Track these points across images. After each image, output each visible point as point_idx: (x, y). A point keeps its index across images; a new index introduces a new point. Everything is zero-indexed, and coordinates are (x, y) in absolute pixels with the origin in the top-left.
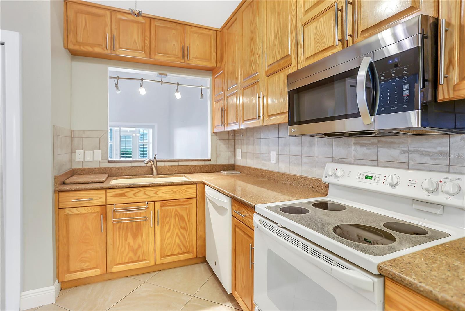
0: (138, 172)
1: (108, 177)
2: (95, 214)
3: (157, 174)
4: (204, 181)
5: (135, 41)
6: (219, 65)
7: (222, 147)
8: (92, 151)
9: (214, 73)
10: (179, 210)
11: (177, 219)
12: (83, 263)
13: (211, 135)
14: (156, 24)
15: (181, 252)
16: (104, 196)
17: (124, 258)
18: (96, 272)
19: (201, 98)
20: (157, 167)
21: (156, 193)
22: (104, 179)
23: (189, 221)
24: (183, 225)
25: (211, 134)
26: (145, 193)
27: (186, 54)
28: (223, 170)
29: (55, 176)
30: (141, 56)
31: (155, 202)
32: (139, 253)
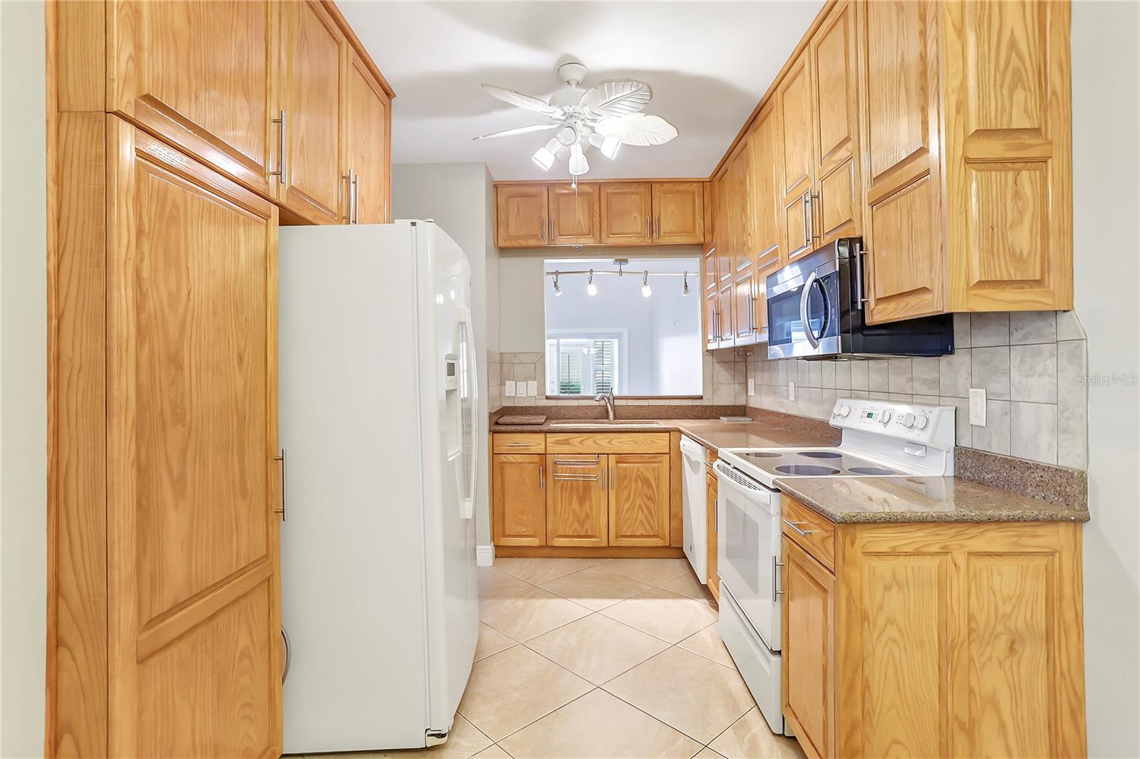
0: (587, 414)
1: (547, 419)
2: (533, 465)
3: (615, 417)
4: (681, 428)
5: (579, 221)
6: (708, 238)
7: (723, 375)
8: (525, 383)
9: (706, 249)
10: (642, 470)
11: (640, 483)
12: (520, 527)
13: (703, 355)
14: (609, 191)
15: (645, 534)
16: (544, 442)
17: (567, 529)
18: (534, 542)
19: (684, 293)
20: (614, 407)
21: (610, 443)
22: (543, 421)
23: (658, 488)
24: (649, 493)
25: (703, 352)
26: (594, 442)
27: (654, 230)
28: (724, 416)
29: (490, 413)
30: (588, 241)
31: (610, 456)
32: (588, 525)
